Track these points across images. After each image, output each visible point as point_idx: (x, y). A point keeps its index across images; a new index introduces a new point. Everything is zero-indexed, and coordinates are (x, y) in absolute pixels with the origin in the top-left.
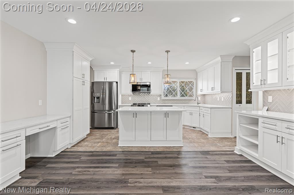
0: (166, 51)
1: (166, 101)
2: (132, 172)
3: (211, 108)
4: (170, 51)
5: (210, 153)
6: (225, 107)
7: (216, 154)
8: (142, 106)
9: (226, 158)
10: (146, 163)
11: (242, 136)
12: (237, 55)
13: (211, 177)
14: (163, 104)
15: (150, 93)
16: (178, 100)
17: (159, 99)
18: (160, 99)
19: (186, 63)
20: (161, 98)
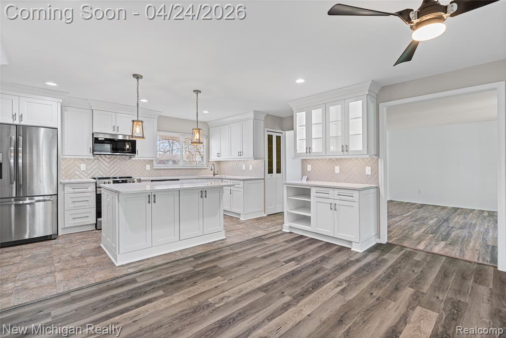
0: (194, 91)
1: (161, 171)
2: (200, 291)
3: (244, 180)
4: (200, 92)
5: (263, 237)
6: (254, 178)
7: (270, 238)
8: (123, 182)
9: (282, 238)
10: (203, 273)
11: (290, 211)
12: (269, 114)
13: (290, 261)
14: (156, 176)
16: (182, 169)
17: (148, 167)
18: (150, 167)
19: (205, 112)
20: (153, 166)
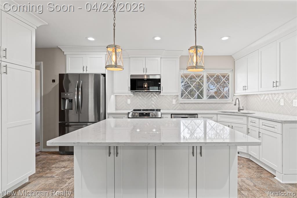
3: (283, 123)
8: (147, 114)
14: (181, 110)
15: (160, 92)
16: (206, 103)
17: (174, 101)
18: (176, 102)
20: (177, 100)
